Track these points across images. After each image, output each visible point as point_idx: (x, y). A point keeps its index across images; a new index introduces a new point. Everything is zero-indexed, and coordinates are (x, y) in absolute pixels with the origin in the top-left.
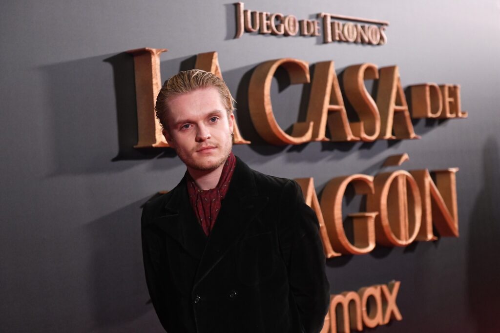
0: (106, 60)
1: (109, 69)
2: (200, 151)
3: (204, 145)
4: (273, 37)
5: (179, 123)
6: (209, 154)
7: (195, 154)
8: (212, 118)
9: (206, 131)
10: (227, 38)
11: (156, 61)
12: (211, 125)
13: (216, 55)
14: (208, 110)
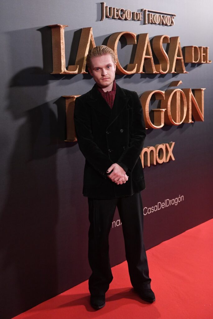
0: (38, 30)
1: (39, 34)
2: (103, 79)
3: (104, 78)
4: (120, 20)
5: (95, 68)
6: (106, 81)
7: (101, 81)
8: (108, 67)
9: (106, 72)
10: (97, 21)
11: (62, 31)
12: (108, 69)
13: (91, 29)
14: (107, 64)
